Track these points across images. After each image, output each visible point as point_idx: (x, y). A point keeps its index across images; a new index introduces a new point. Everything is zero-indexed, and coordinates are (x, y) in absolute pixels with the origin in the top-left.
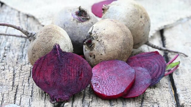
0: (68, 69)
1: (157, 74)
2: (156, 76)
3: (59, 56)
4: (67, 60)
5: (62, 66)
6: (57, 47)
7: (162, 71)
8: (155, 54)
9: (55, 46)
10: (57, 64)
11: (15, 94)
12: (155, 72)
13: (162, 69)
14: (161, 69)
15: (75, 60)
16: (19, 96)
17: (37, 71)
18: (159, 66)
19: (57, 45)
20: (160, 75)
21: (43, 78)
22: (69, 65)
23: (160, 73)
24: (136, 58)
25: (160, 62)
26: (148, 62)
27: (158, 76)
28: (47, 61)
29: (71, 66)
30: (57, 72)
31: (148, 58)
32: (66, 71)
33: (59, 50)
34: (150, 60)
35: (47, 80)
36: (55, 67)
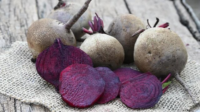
0: (70, 61)
1: (155, 94)
2: (154, 96)
3: (61, 49)
4: (69, 52)
5: (64, 58)
6: (58, 41)
7: (159, 90)
8: (147, 76)
9: (57, 40)
10: (59, 56)
11: (14, 103)
12: (153, 93)
13: (159, 89)
14: (157, 88)
15: (76, 53)
16: (19, 105)
17: (41, 63)
18: (154, 86)
19: (58, 39)
20: (158, 94)
21: (47, 69)
22: (71, 57)
23: (157, 92)
24: (129, 83)
25: (154, 82)
26: (142, 84)
27: (156, 96)
28: (50, 54)
29: (73, 58)
30: (60, 63)
31: (142, 80)
32: (68, 62)
33: (60, 43)
34: (144, 81)
35: (52, 71)
36: (58, 59)
